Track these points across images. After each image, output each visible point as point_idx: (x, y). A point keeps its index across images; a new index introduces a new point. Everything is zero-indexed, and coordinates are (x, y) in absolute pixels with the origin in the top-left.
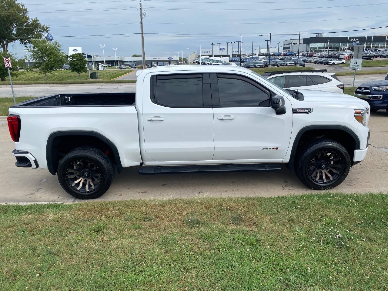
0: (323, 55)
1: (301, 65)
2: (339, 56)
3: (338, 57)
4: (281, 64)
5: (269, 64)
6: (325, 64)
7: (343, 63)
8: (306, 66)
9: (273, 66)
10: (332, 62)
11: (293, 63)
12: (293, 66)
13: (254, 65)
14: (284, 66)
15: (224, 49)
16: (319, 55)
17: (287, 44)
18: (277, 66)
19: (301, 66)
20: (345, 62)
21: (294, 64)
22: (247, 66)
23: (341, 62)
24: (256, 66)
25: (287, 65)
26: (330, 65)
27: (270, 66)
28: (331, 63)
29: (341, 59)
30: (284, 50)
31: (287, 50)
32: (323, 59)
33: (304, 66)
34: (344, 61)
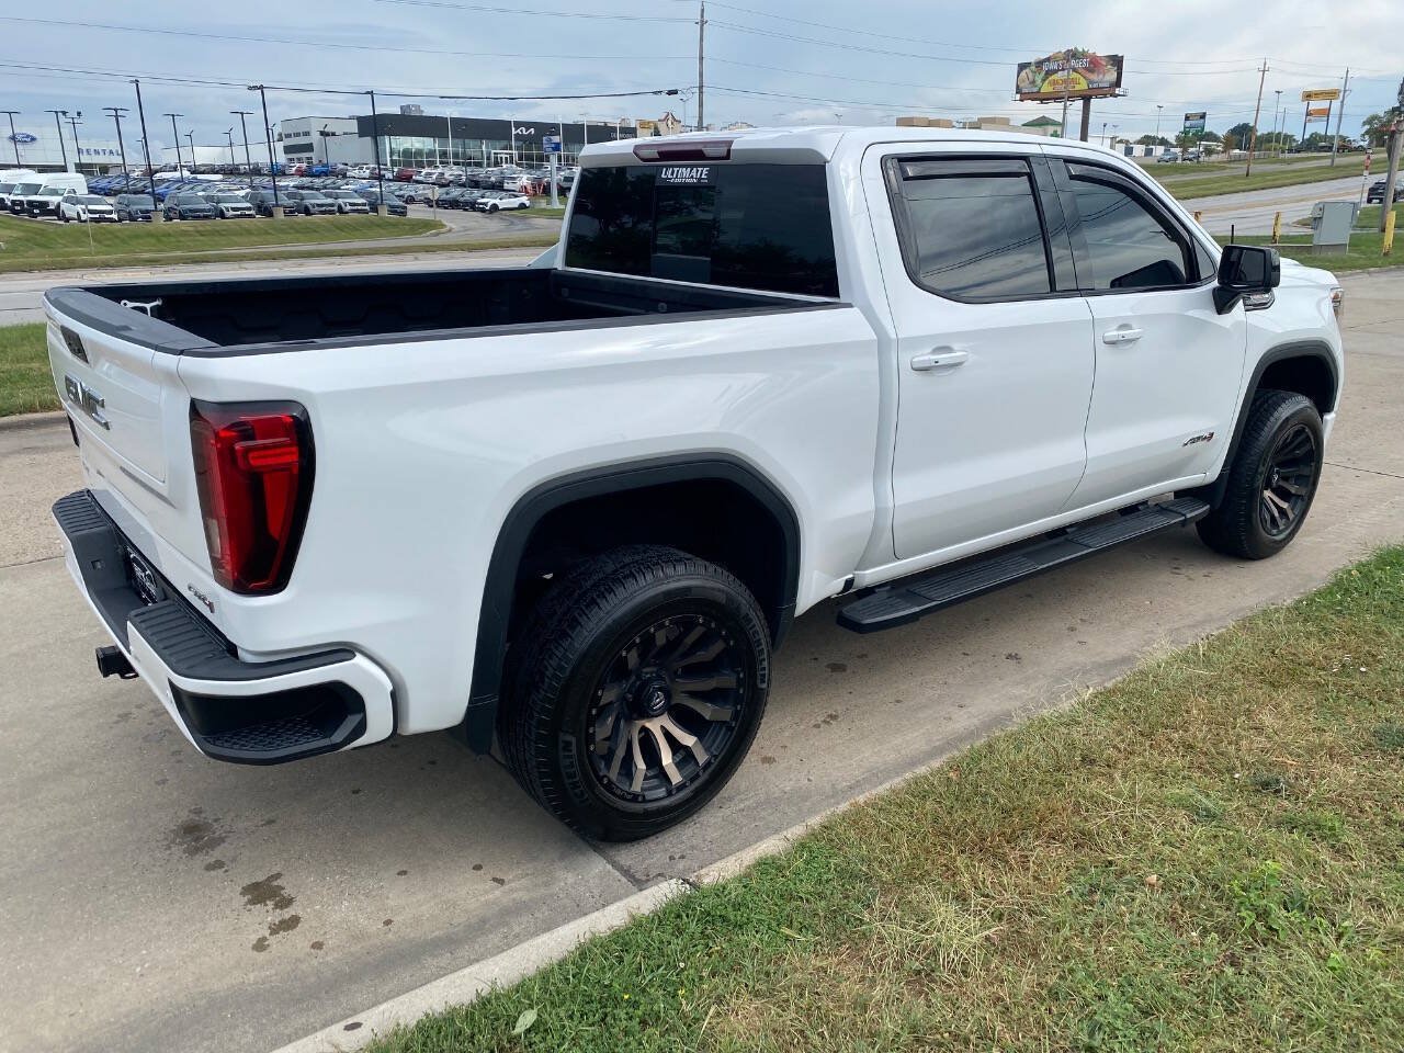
0: (446, 176)
1: (393, 210)
2: (502, 183)
3: (498, 187)
4: (322, 205)
5: (277, 205)
6: (466, 210)
7: (523, 206)
8: (410, 215)
9: (291, 212)
10: (491, 202)
11: (364, 205)
12: (365, 212)
13: (216, 208)
14: (331, 212)
15: (33, 139)
16: (434, 177)
17: (298, 135)
18: (307, 211)
19: (394, 212)
20: (527, 203)
21: (367, 208)
22: (186, 211)
23: (515, 202)
24: (222, 211)
25: (341, 210)
26: (483, 211)
27: (280, 214)
28: (486, 204)
29: (513, 194)
30: (290, 156)
31: (304, 155)
32: (455, 192)
33: (404, 214)
34: (524, 200)
